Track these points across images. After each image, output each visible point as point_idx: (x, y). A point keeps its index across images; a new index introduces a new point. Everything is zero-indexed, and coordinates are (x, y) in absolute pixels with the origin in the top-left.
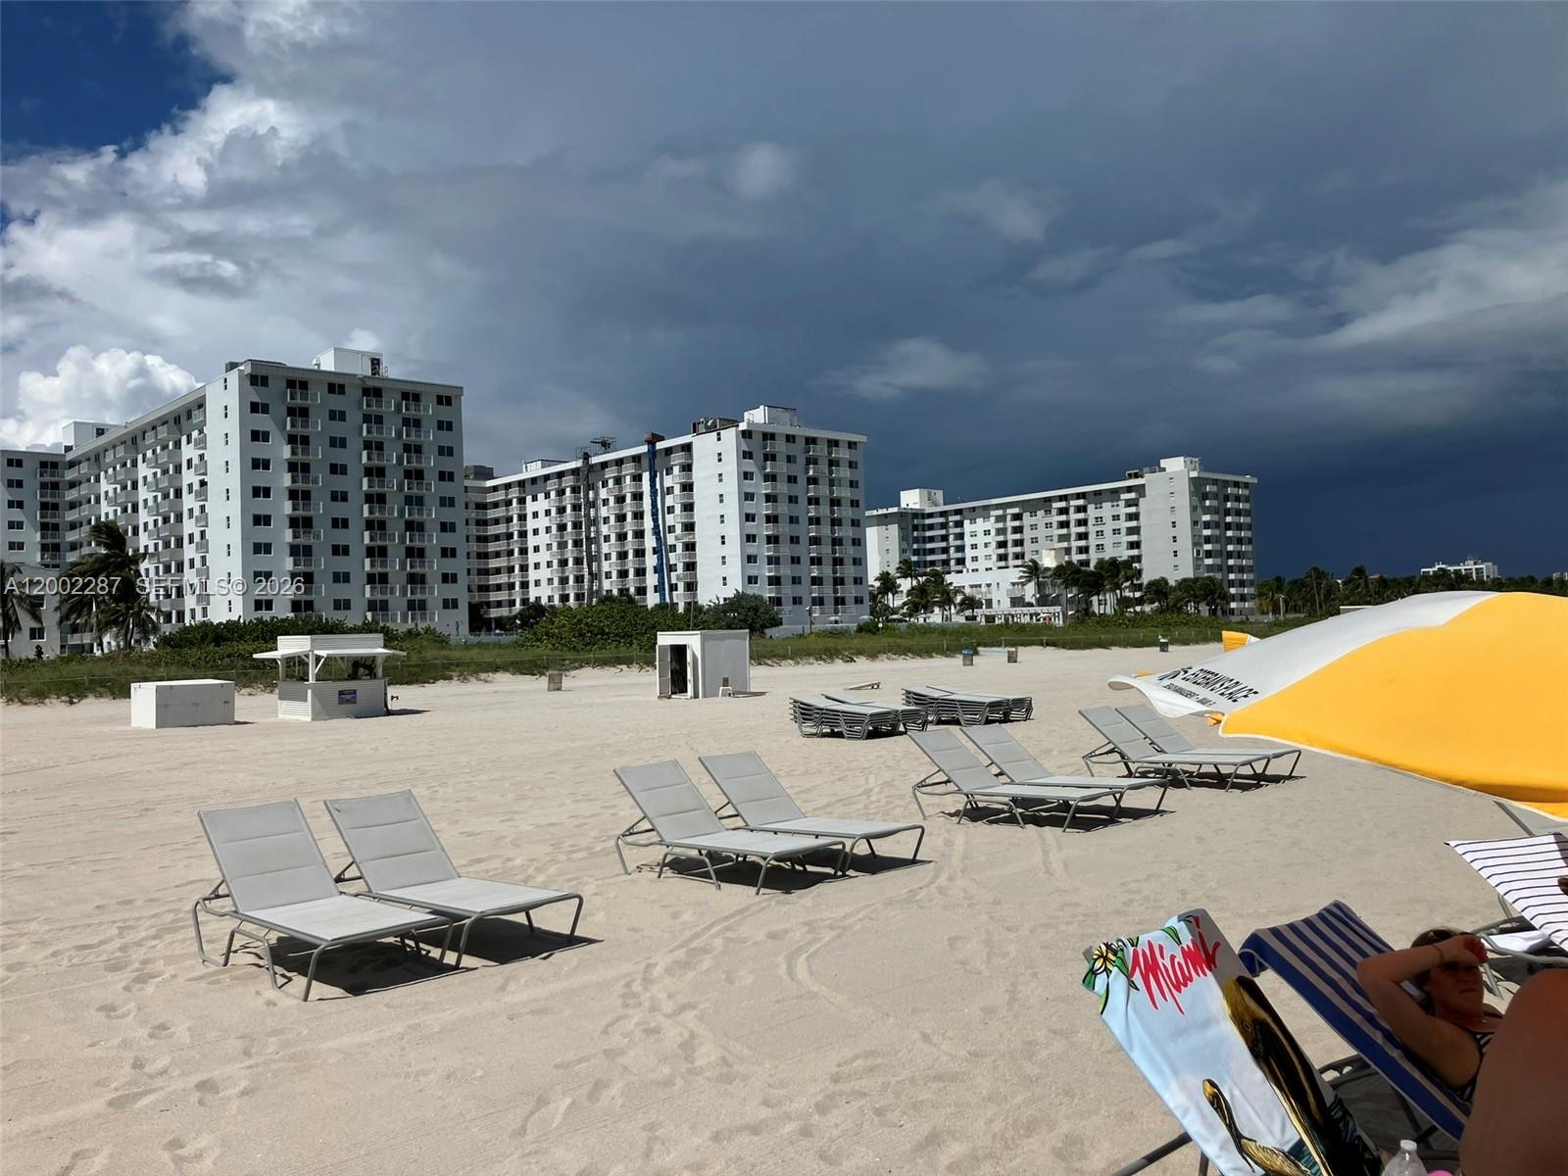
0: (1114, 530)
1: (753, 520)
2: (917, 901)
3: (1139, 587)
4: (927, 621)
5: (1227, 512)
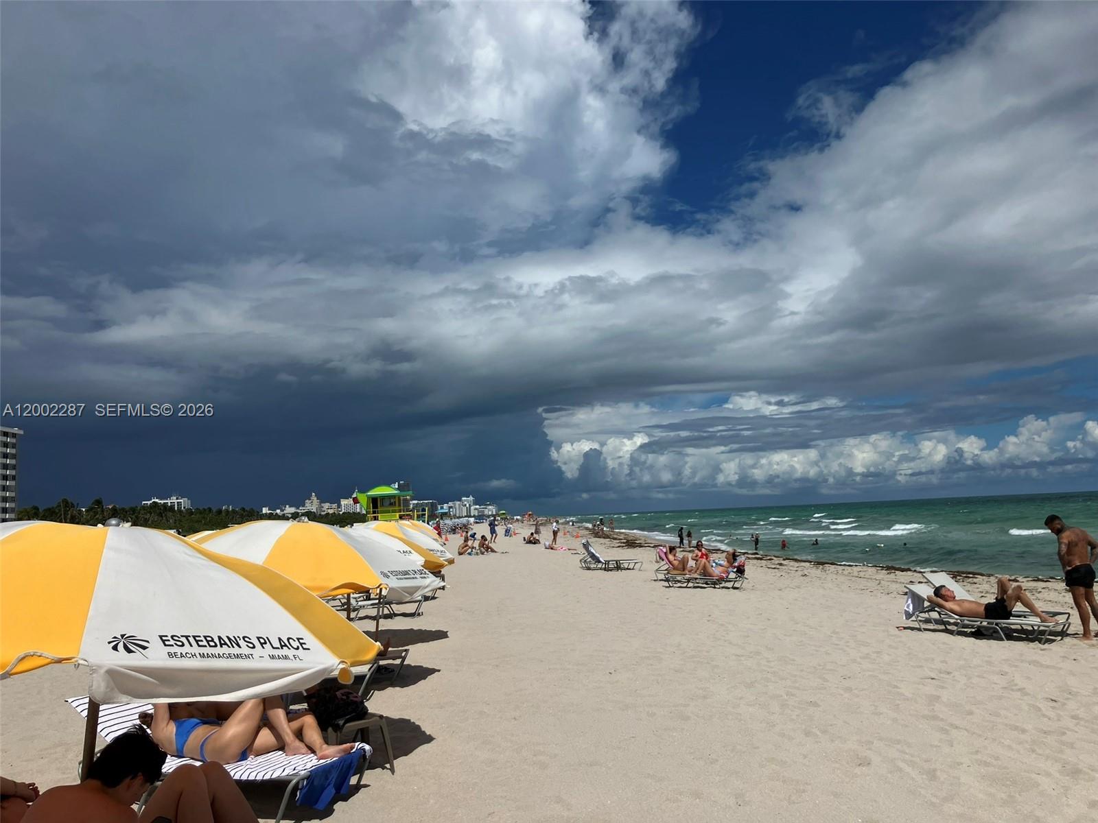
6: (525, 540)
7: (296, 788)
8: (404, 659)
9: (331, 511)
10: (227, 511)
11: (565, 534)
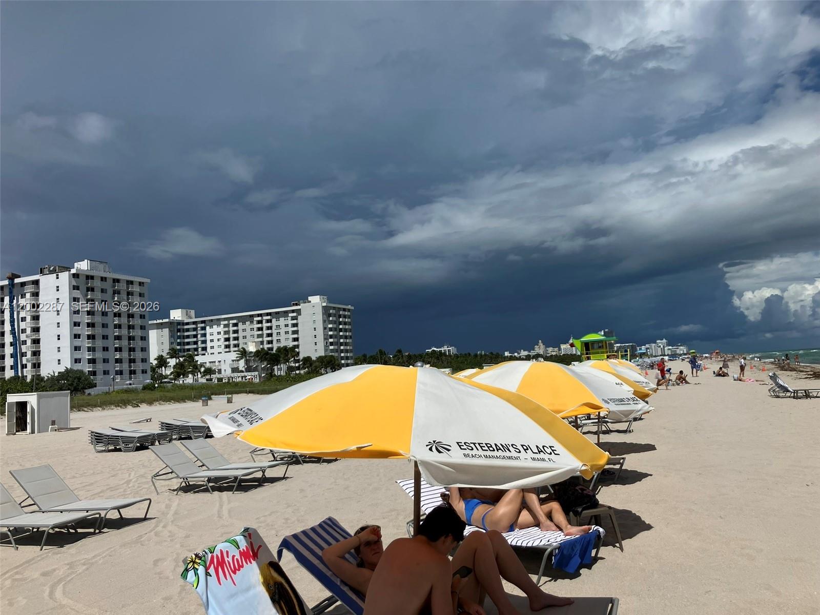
0: (286, 332)
1: (79, 326)
2: (141, 541)
3: (298, 361)
4: (185, 382)
5: (340, 323)
6: (714, 373)
7: (551, 554)
8: (622, 465)
9: (554, 354)
10: (481, 355)
11: (751, 368)
